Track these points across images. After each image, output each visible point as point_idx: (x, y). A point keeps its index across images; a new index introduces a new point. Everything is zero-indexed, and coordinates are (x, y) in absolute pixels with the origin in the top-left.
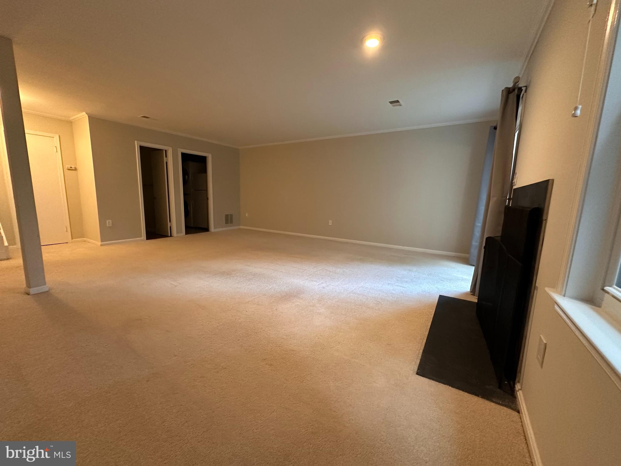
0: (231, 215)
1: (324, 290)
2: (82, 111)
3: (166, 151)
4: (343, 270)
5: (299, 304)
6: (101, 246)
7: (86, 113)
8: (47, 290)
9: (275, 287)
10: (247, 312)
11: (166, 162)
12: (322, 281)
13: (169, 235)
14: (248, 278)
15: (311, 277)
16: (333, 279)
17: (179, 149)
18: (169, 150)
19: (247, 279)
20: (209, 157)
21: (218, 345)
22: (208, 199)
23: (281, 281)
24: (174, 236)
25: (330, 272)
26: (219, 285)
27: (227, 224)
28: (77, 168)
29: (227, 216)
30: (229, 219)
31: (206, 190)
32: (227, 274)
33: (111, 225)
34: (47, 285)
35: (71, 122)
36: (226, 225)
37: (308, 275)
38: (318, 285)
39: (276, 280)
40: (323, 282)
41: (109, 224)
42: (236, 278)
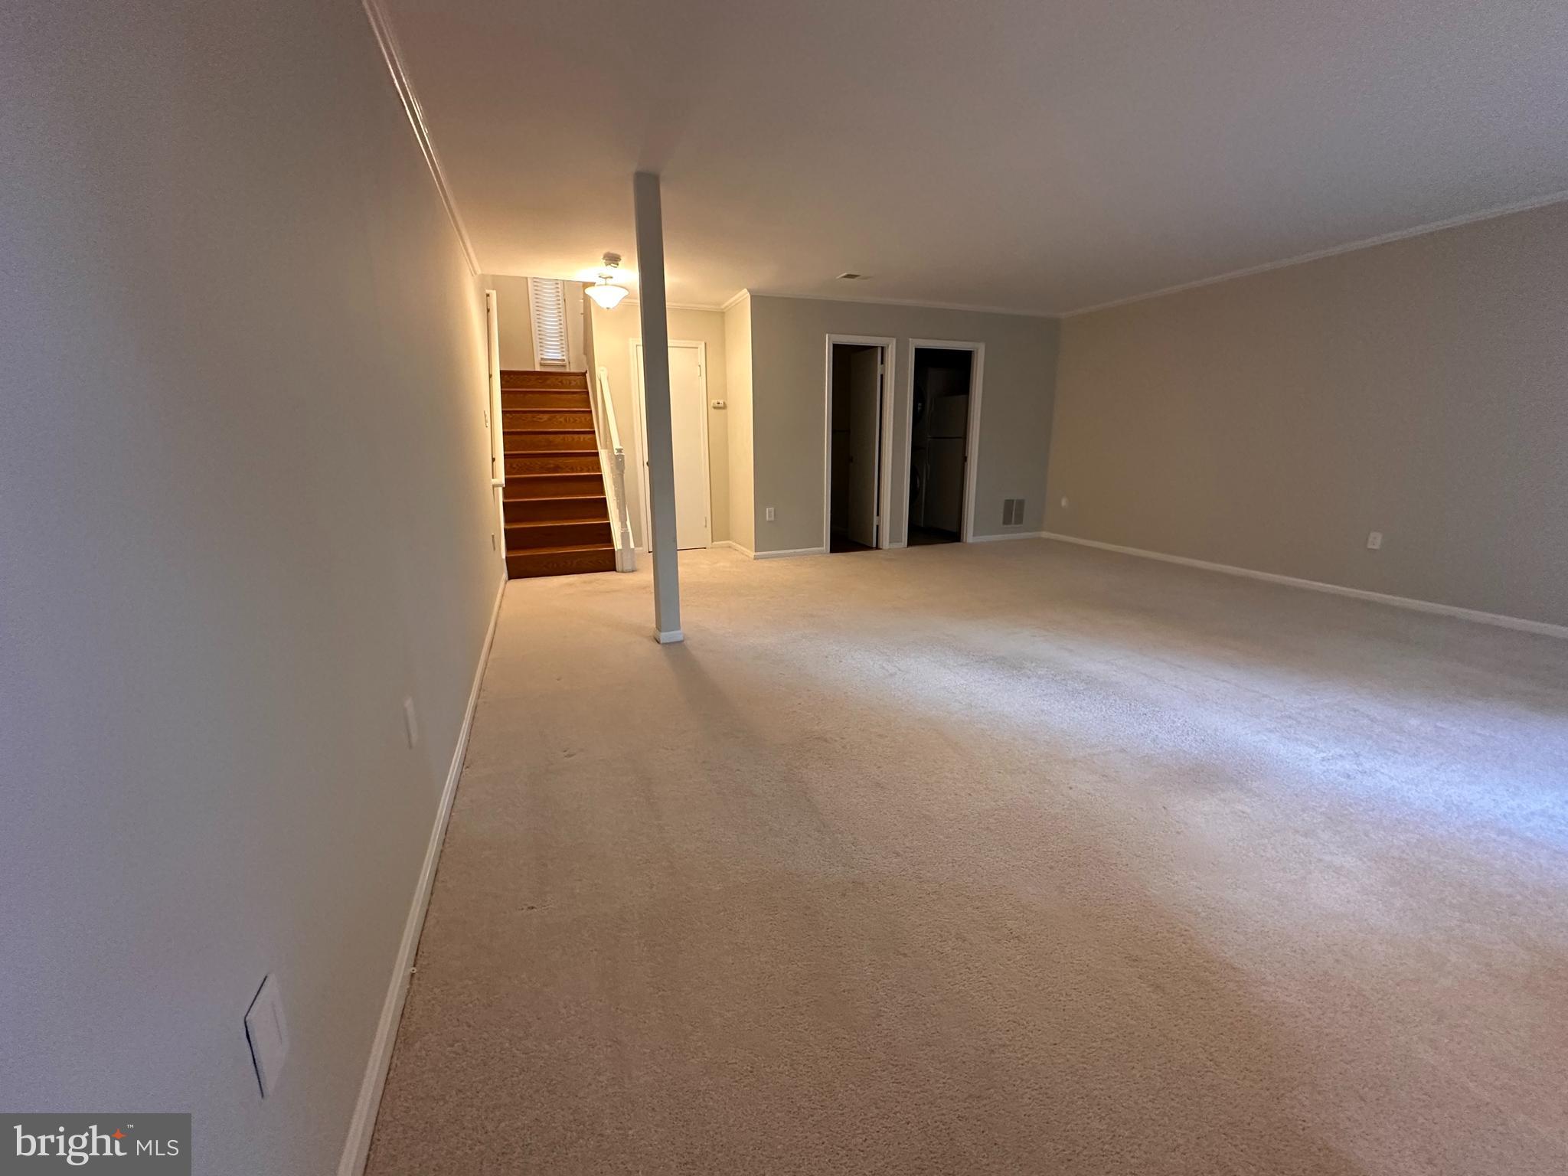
0: (1021, 503)
1: (1351, 787)
2: (741, 289)
3: (883, 348)
4: (1439, 724)
5: (1249, 811)
6: (755, 559)
7: (749, 291)
8: (680, 638)
9: (1156, 733)
10: (1070, 791)
11: (882, 376)
12: (1339, 751)
13: (874, 545)
14: (1070, 688)
15: (1290, 727)
16: (1389, 753)
17: (910, 339)
18: (890, 346)
19: (1066, 690)
20: (979, 351)
21: (997, 862)
22: (965, 459)
23: (1176, 715)
24: (884, 548)
25: (1373, 720)
26: (992, 693)
27: (1009, 526)
28: (728, 404)
29: (1009, 504)
30: (1013, 513)
31: (964, 438)
32: (1012, 665)
33: (773, 519)
34: (681, 631)
35: (723, 313)
36: (1005, 526)
37: (1279, 714)
38: (1323, 759)
39: (1157, 709)
40: (1344, 753)
41: (770, 517)
42: (1034, 680)
